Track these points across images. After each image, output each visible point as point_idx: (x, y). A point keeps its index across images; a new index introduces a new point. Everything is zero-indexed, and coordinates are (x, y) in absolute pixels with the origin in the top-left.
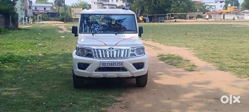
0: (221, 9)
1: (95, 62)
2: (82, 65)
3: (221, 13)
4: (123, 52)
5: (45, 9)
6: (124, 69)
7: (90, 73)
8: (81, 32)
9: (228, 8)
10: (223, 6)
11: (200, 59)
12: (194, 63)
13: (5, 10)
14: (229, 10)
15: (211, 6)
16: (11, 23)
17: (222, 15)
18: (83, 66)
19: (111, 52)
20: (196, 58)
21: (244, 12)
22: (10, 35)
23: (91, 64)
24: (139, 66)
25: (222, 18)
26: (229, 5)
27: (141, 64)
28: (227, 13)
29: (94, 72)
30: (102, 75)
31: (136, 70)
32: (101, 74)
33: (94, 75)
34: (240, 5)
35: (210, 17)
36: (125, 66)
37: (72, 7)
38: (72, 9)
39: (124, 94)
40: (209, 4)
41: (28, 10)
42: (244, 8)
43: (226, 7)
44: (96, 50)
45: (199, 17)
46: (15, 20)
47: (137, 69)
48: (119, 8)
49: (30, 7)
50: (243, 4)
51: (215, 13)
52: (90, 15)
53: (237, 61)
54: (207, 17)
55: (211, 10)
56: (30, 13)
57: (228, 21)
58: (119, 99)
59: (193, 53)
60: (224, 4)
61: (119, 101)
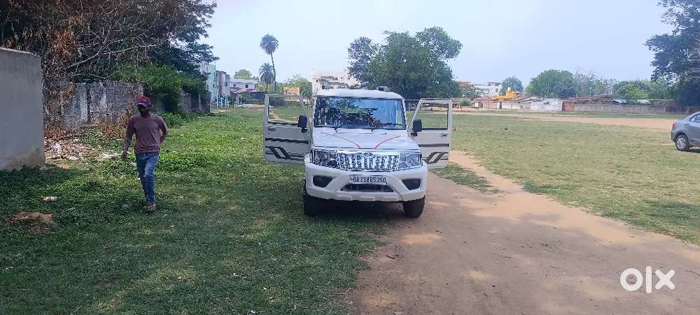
0: (497, 94)
1: (341, 175)
2: (320, 179)
3: (496, 101)
4: (387, 160)
5: (247, 86)
6: (388, 189)
7: (332, 192)
8: (316, 125)
9: (507, 94)
10: (499, 91)
11: (491, 170)
12: (483, 177)
13: (192, 86)
14: (508, 96)
15: (482, 90)
16: (200, 105)
17: (499, 104)
18: (322, 181)
19: (368, 160)
20: (483, 168)
21: (530, 100)
22: (199, 123)
23: (335, 178)
24: (413, 184)
25: (498, 107)
26: (509, 89)
27: (416, 182)
28: (505, 100)
29: (339, 191)
30: (353, 197)
31: (406, 191)
32: (351, 195)
33: (340, 196)
34: (524, 89)
35: (481, 106)
36: (389, 182)
37: (286, 85)
38: (285, 88)
39: (388, 229)
40: (479, 87)
41: (224, 87)
42: (530, 94)
43: (503, 92)
44: (344, 156)
45: (465, 104)
46: (206, 100)
47: (410, 189)
48: (352, 88)
49: (226, 84)
50: (528, 88)
51: (489, 99)
52: (327, 98)
53: (551, 177)
54: (477, 105)
55: (482, 95)
56: (226, 92)
57: (506, 111)
58: (382, 240)
59: (476, 161)
60: (500, 87)
61: (384, 244)
